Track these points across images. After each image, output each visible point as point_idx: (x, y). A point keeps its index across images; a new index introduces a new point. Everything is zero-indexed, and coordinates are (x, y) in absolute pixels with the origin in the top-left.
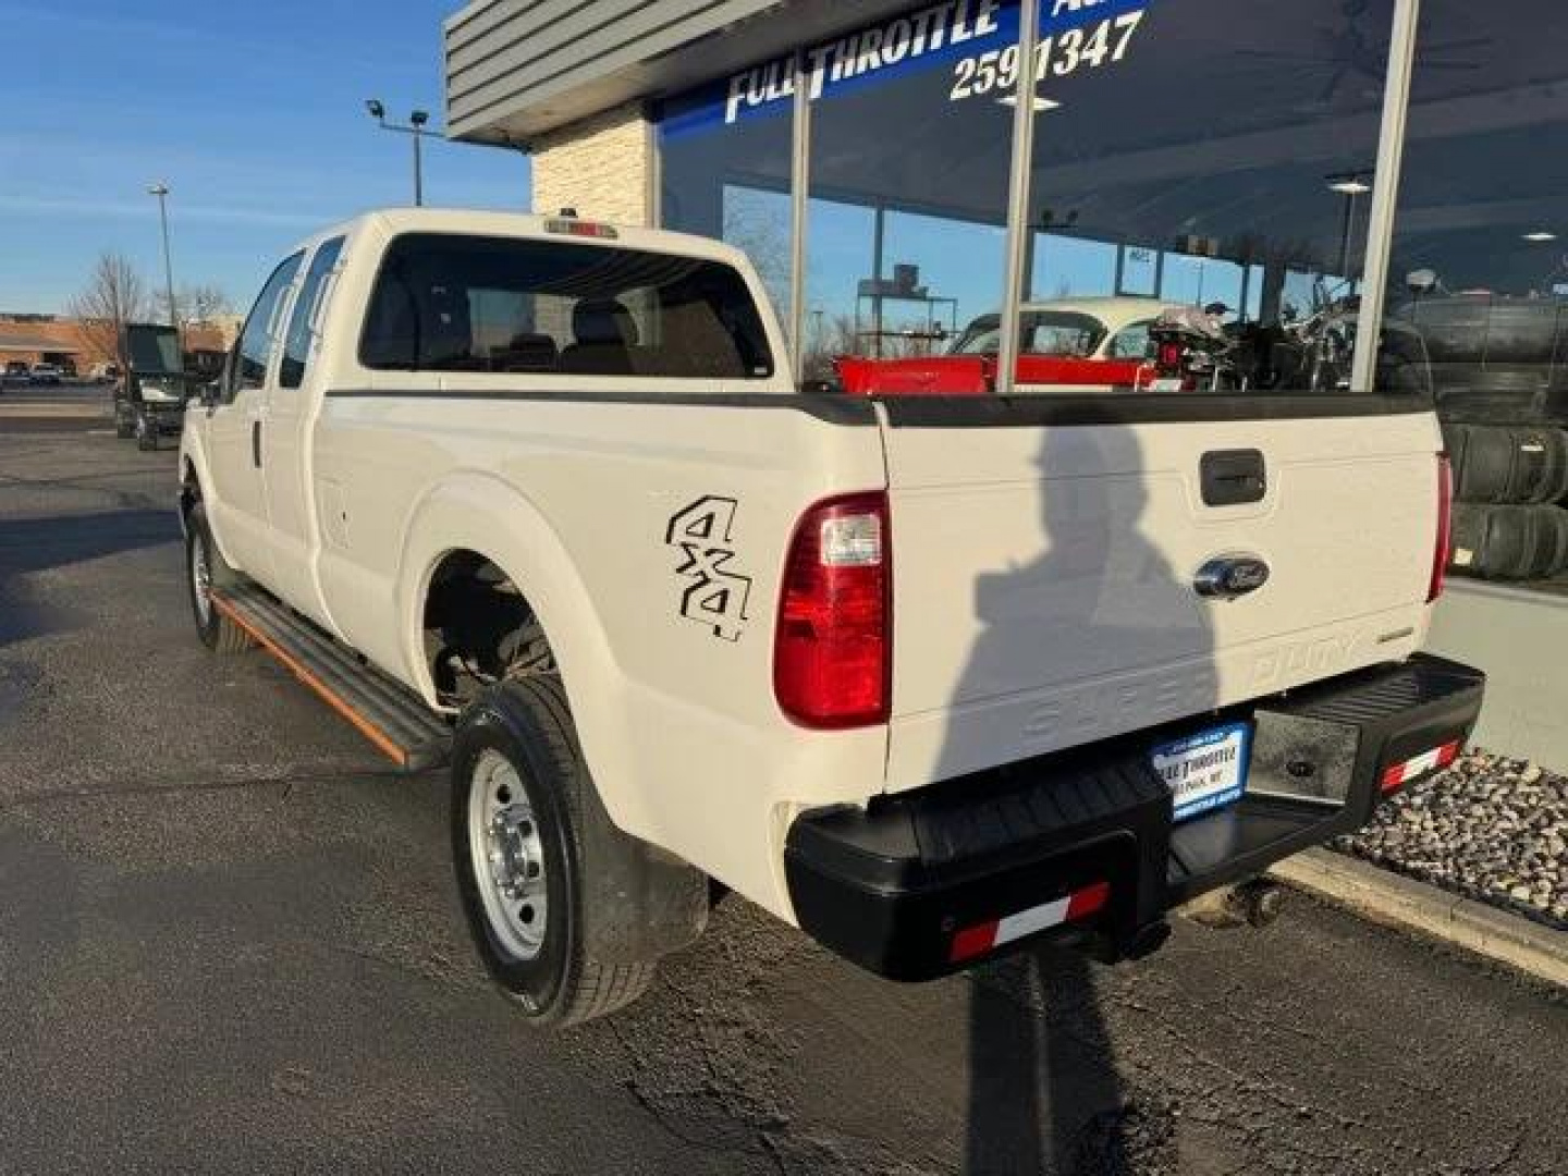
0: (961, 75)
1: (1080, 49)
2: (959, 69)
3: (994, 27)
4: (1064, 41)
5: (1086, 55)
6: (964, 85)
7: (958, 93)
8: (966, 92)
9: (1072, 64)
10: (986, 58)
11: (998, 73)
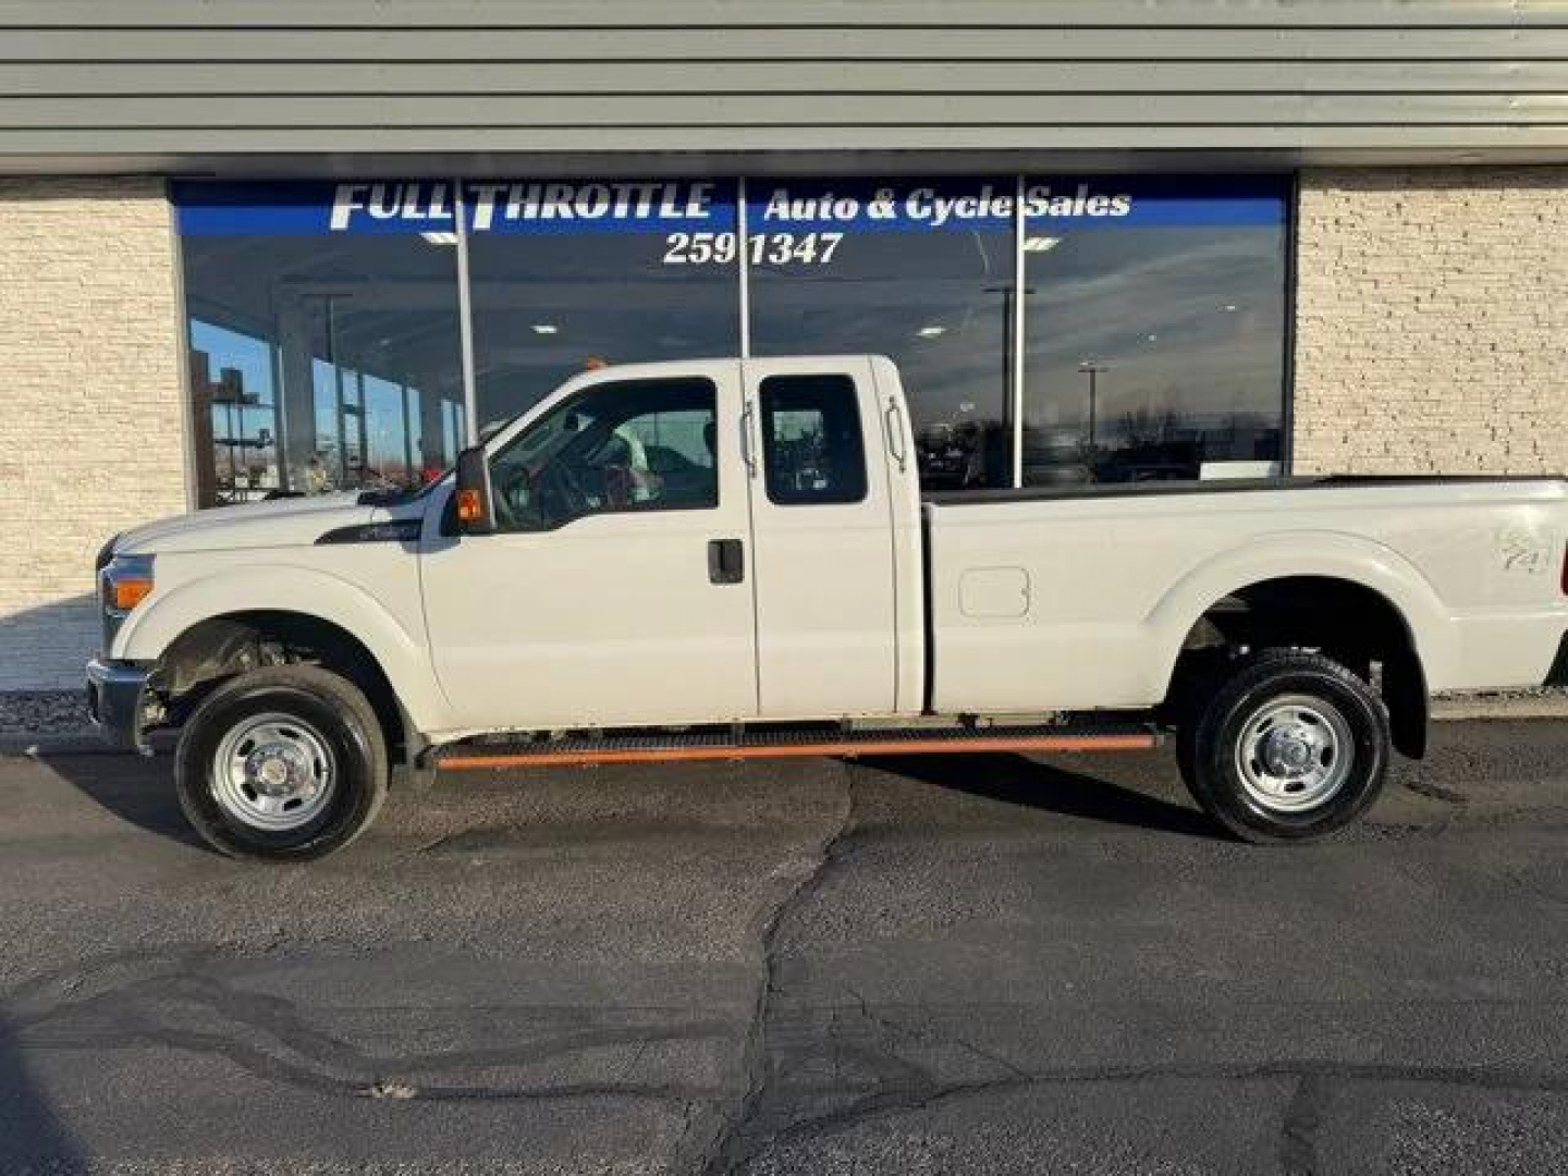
0: (674, 245)
1: (792, 248)
2: (672, 239)
3: (705, 214)
4: (777, 239)
5: (797, 253)
6: (679, 253)
7: (669, 258)
8: (681, 259)
9: (786, 257)
10: (699, 236)
11: (714, 251)
